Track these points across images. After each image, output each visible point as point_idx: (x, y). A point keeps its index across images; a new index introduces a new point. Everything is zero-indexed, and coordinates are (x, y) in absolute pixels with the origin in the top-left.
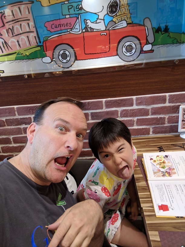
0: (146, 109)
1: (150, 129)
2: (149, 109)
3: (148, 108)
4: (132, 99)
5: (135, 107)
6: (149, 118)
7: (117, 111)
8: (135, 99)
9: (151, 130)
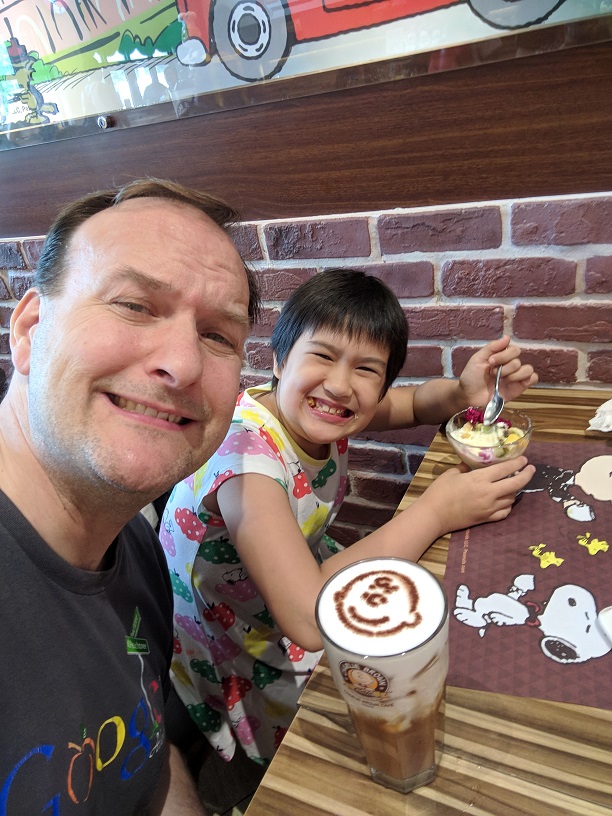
0: (559, 262)
1: (575, 357)
2: (576, 266)
3: (570, 259)
4: (496, 211)
5: (508, 251)
6: (574, 309)
7: (427, 269)
8: (510, 211)
9: (583, 363)
